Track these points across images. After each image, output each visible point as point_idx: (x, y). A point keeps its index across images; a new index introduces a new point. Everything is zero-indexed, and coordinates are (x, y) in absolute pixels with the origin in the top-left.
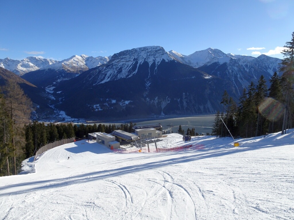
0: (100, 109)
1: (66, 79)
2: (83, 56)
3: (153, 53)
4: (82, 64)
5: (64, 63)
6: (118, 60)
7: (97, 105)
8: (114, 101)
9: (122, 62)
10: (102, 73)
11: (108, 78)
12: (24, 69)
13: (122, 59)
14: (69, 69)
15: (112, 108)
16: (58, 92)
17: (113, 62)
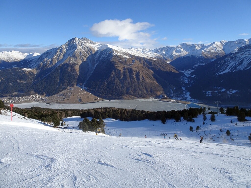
0: (210, 95)
1: (203, 64)
2: (223, 42)
4: (220, 49)
5: (203, 50)
6: (242, 53)
7: (209, 92)
8: (223, 90)
9: (246, 54)
10: (226, 65)
11: (229, 69)
12: (177, 54)
13: (246, 52)
14: (207, 55)
15: (220, 95)
16: (192, 76)
17: (238, 55)
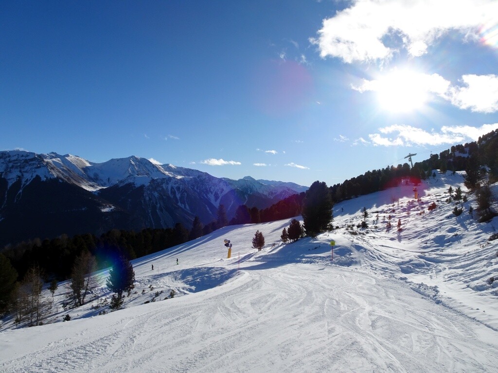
3: (19, 164)
